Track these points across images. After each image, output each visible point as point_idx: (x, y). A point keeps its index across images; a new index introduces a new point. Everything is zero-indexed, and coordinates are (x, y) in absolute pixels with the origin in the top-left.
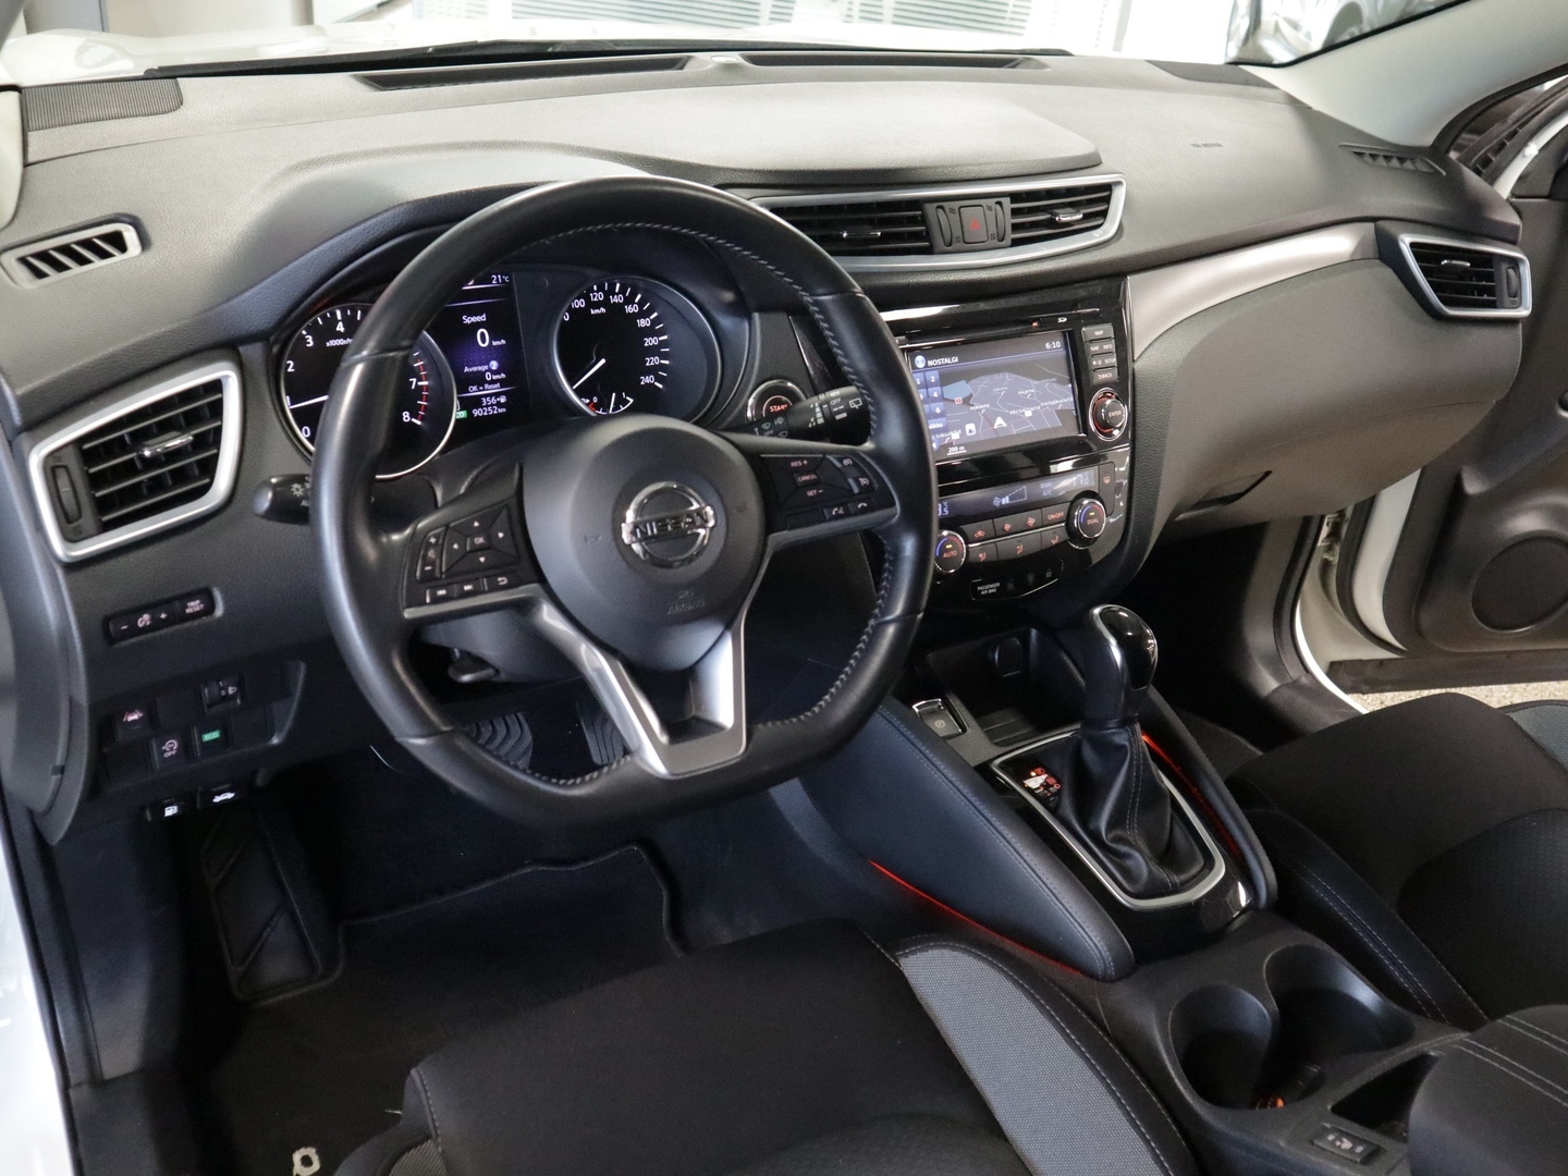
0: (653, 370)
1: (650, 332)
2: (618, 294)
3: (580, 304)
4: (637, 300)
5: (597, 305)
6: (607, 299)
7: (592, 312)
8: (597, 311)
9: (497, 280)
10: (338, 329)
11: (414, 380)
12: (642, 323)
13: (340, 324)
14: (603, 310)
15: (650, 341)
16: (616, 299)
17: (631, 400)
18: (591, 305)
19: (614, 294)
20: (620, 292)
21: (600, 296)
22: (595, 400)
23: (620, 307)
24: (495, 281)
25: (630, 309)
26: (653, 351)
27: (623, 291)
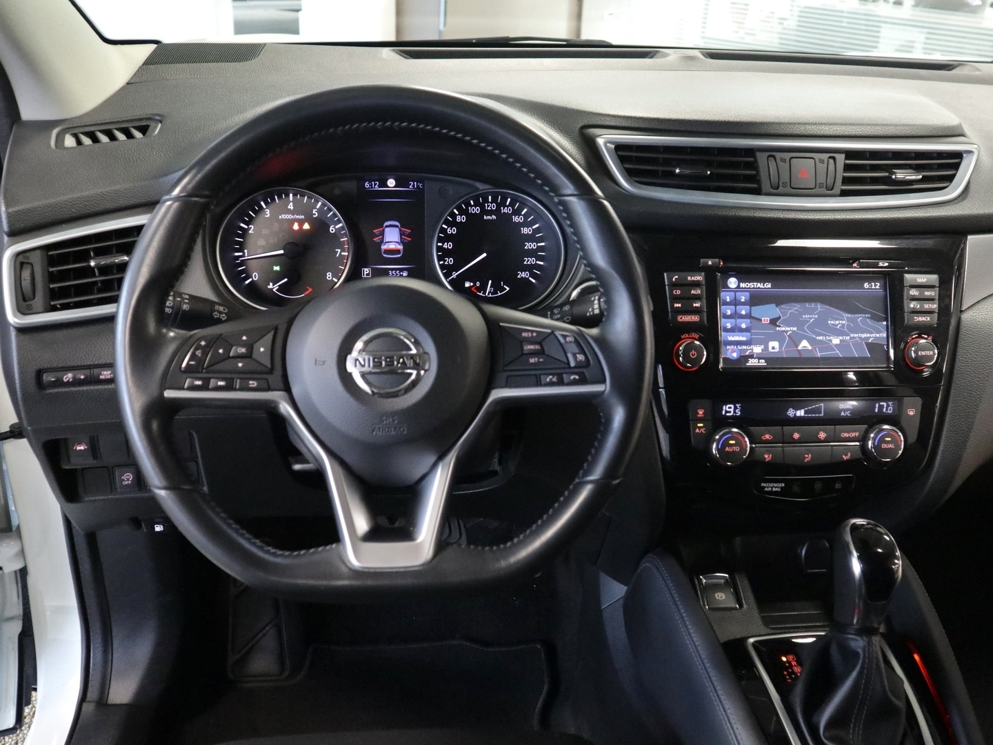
0: (530, 268)
1: (531, 238)
2: (508, 207)
3: (477, 210)
4: (523, 213)
5: (490, 213)
6: (498, 209)
7: (485, 218)
8: (489, 217)
9: (414, 185)
10: (289, 207)
11: (339, 250)
12: (525, 231)
13: (291, 204)
14: (494, 217)
15: (530, 246)
16: (505, 210)
17: (508, 289)
18: (484, 212)
19: (505, 206)
20: (510, 205)
21: (493, 207)
22: (478, 284)
23: (509, 216)
24: (412, 185)
25: (516, 219)
26: (532, 253)
27: (512, 204)
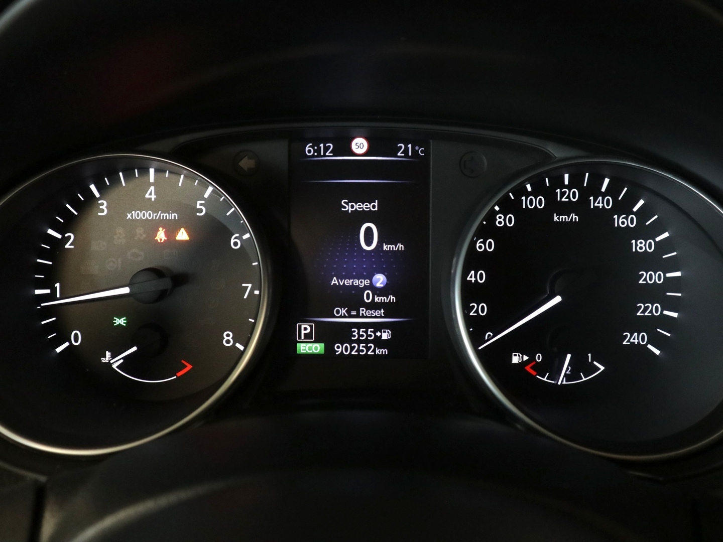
0: (649, 325)
1: (652, 261)
2: (604, 195)
3: (538, 203)
4: (635, 209)
5: (566, 208)
6: (584, 200)
7: (556, 218)
8: (564, 218)
9: (406, 151)
10: (147, 196)
11: (250, 286)
12: (641, 246)
13: (152, 188)
14: (574, 217)
15: (650, 277)
16: (599, 203)
17: (602, 368)
18: (554, 206)
19: (597, 193)
20: (608, 192)
21: (574, 195)
22: (539, 358)
23: (605, 216)
24: (404, 151)
25: (620, 221)
26: (653, 293)
27: (613, 191)
